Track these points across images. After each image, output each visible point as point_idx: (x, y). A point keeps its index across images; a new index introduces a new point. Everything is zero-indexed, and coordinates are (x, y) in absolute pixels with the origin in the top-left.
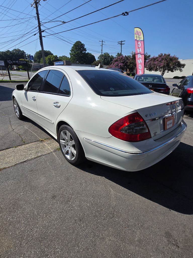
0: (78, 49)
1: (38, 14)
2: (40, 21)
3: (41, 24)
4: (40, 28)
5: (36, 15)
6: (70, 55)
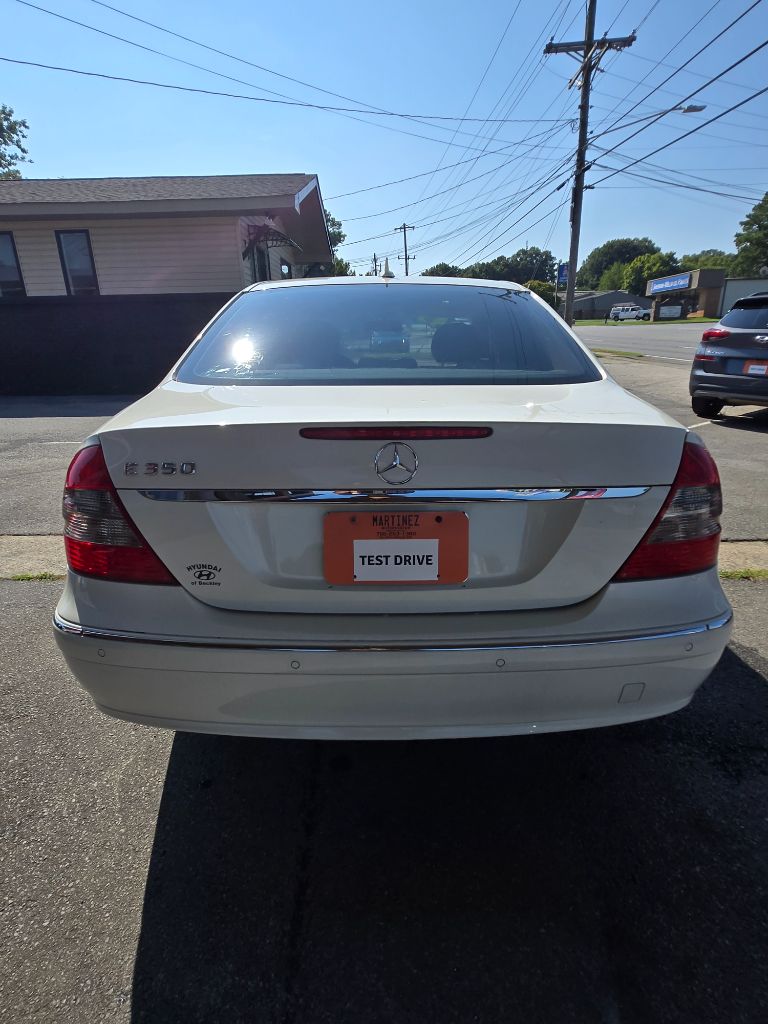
1: (584, 108)
3: (589, 143)
4: (581, 159)
5: (578, 114)
6: (738, 242)
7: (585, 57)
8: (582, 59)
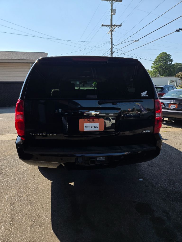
0: (162, 61)
1: (112, 39)
2: (113, 44)
3: (113, 47)
4: (112, 51)
5: (110, 40)
6: (152, 68)
7: (111, 28)
8: (110, 28)
